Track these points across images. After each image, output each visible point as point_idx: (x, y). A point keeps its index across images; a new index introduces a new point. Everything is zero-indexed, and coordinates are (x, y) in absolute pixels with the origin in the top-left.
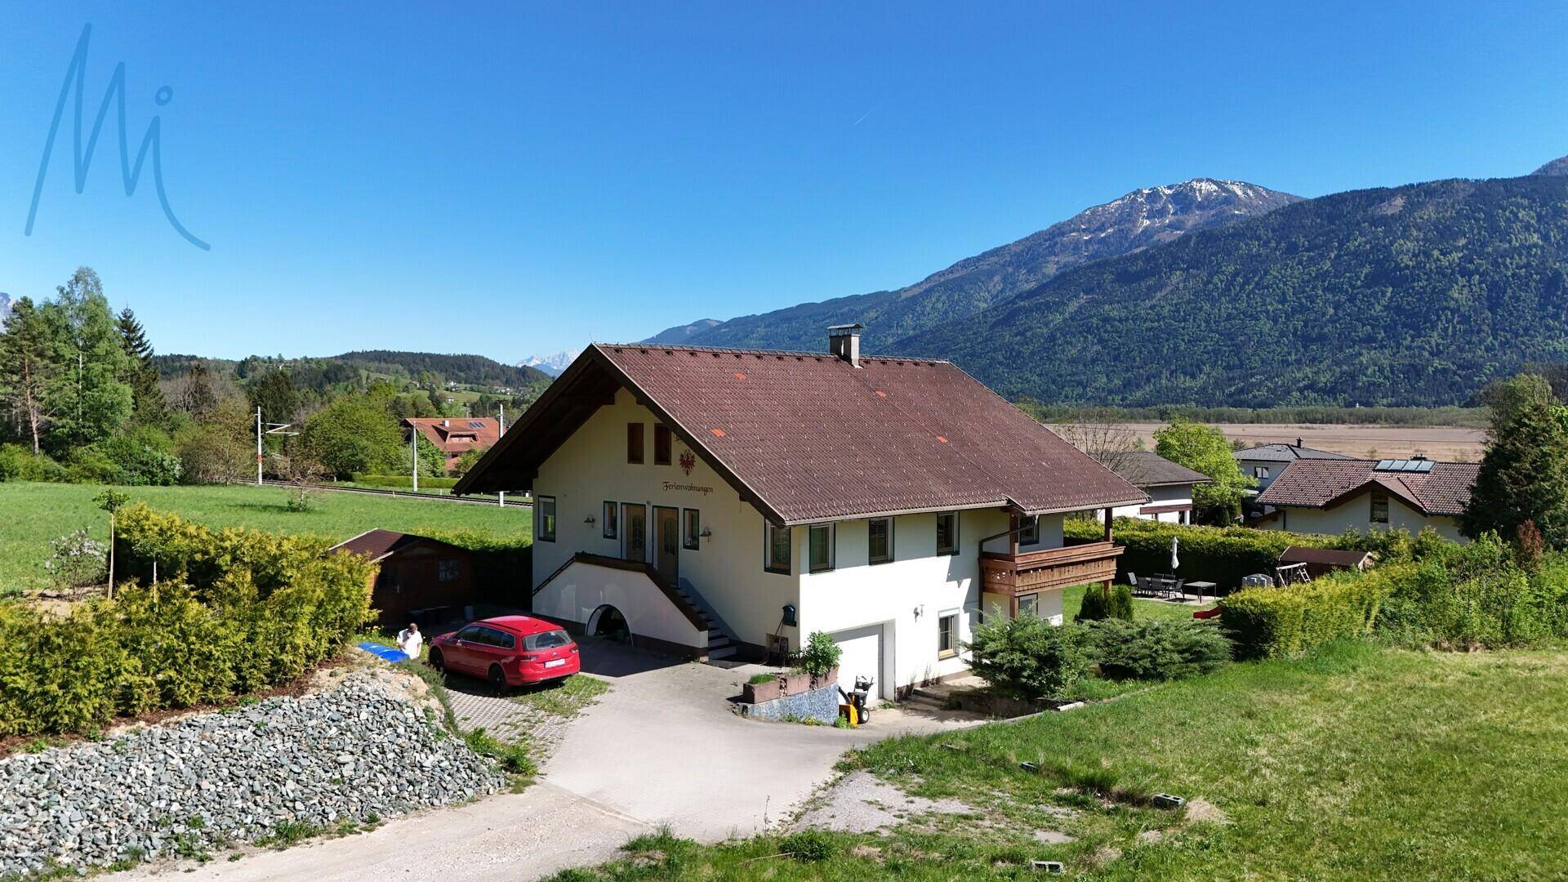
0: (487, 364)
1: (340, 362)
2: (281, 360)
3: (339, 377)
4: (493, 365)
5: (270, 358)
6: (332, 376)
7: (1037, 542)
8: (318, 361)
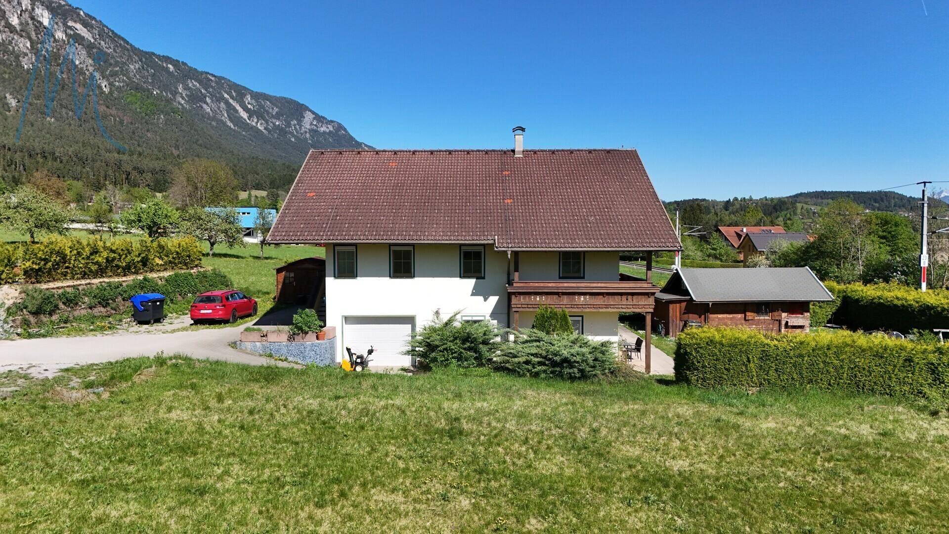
0: (896, 196)
1: (786, 200)
2: (751, 199)
3: (782, 208)
4: (902, 197)
5: (744, 198)
6: (778, 207)
7: (583, 278)
8: (772, 199)
